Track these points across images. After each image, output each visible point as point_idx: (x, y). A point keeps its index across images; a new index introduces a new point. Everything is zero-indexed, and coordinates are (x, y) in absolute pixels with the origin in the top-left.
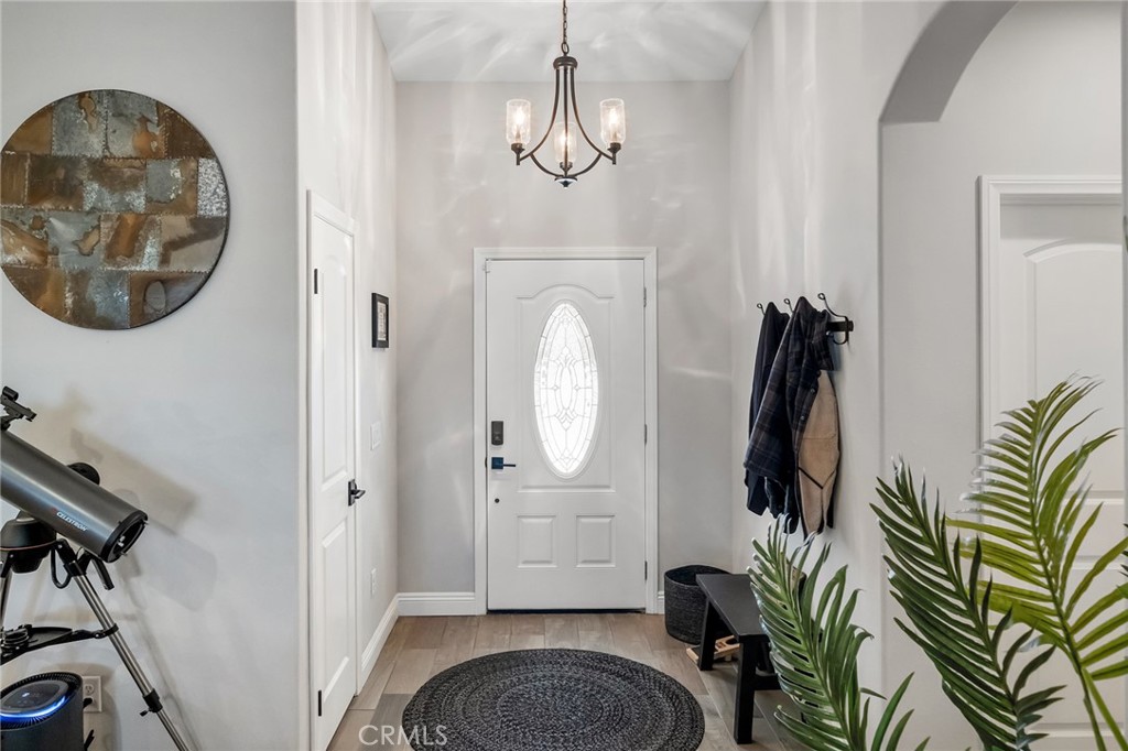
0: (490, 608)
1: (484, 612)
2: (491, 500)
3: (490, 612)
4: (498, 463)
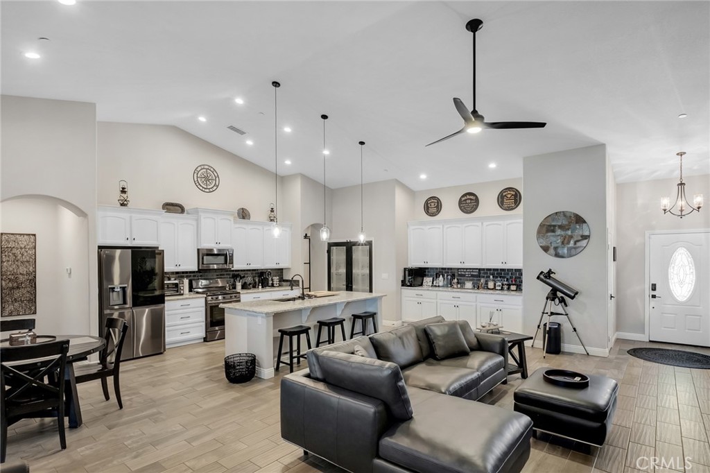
0: (651, 339)
1: (648, 341)
2: (651, 307)
3: (650, 341)
4: (654, 296)
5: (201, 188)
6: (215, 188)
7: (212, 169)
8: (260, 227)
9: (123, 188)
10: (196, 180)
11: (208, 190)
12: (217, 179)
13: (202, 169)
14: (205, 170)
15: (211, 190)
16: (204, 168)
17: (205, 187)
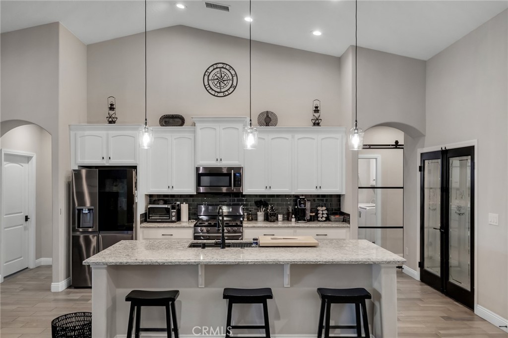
5: (213, 93)
6: (232, 89)
7: (228, 67)
8: (288, 136)
9: (112, 105)
10: (206, 83)
11: (222, 94)
12: (235, 78)
13: (214, 69)
14: (219, 70)
15: (227, 93)
16: (217, 68)
17: (219, 90)
